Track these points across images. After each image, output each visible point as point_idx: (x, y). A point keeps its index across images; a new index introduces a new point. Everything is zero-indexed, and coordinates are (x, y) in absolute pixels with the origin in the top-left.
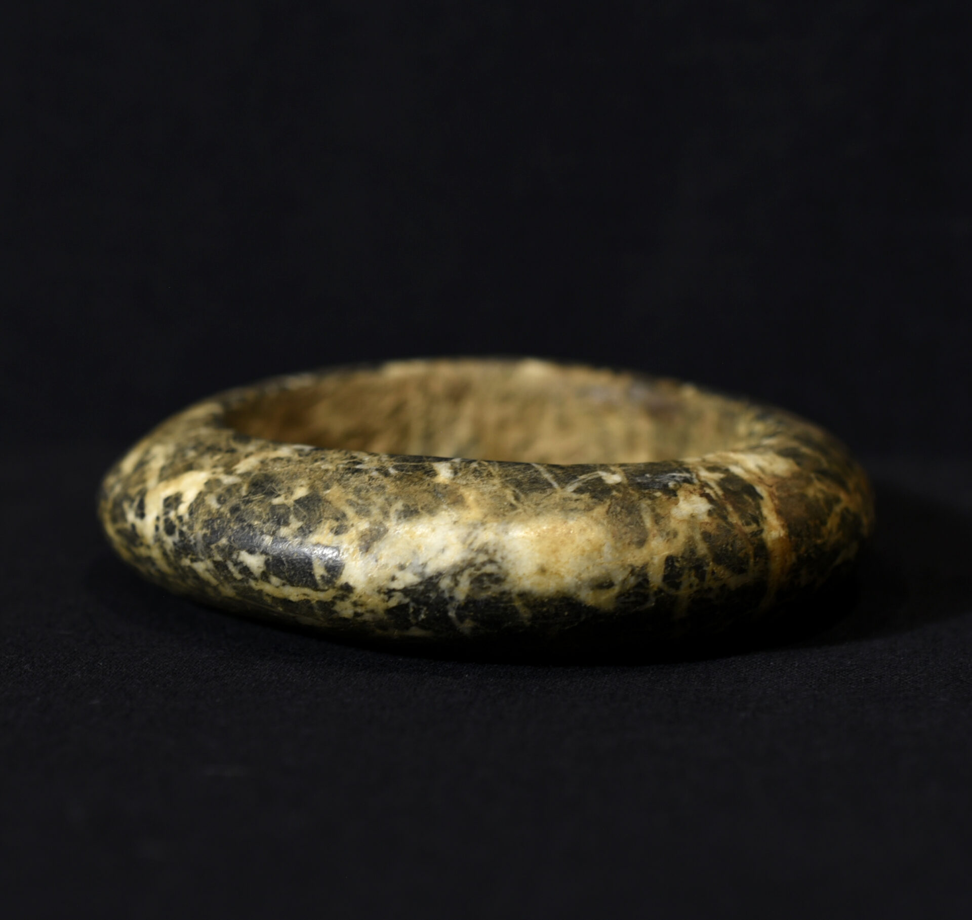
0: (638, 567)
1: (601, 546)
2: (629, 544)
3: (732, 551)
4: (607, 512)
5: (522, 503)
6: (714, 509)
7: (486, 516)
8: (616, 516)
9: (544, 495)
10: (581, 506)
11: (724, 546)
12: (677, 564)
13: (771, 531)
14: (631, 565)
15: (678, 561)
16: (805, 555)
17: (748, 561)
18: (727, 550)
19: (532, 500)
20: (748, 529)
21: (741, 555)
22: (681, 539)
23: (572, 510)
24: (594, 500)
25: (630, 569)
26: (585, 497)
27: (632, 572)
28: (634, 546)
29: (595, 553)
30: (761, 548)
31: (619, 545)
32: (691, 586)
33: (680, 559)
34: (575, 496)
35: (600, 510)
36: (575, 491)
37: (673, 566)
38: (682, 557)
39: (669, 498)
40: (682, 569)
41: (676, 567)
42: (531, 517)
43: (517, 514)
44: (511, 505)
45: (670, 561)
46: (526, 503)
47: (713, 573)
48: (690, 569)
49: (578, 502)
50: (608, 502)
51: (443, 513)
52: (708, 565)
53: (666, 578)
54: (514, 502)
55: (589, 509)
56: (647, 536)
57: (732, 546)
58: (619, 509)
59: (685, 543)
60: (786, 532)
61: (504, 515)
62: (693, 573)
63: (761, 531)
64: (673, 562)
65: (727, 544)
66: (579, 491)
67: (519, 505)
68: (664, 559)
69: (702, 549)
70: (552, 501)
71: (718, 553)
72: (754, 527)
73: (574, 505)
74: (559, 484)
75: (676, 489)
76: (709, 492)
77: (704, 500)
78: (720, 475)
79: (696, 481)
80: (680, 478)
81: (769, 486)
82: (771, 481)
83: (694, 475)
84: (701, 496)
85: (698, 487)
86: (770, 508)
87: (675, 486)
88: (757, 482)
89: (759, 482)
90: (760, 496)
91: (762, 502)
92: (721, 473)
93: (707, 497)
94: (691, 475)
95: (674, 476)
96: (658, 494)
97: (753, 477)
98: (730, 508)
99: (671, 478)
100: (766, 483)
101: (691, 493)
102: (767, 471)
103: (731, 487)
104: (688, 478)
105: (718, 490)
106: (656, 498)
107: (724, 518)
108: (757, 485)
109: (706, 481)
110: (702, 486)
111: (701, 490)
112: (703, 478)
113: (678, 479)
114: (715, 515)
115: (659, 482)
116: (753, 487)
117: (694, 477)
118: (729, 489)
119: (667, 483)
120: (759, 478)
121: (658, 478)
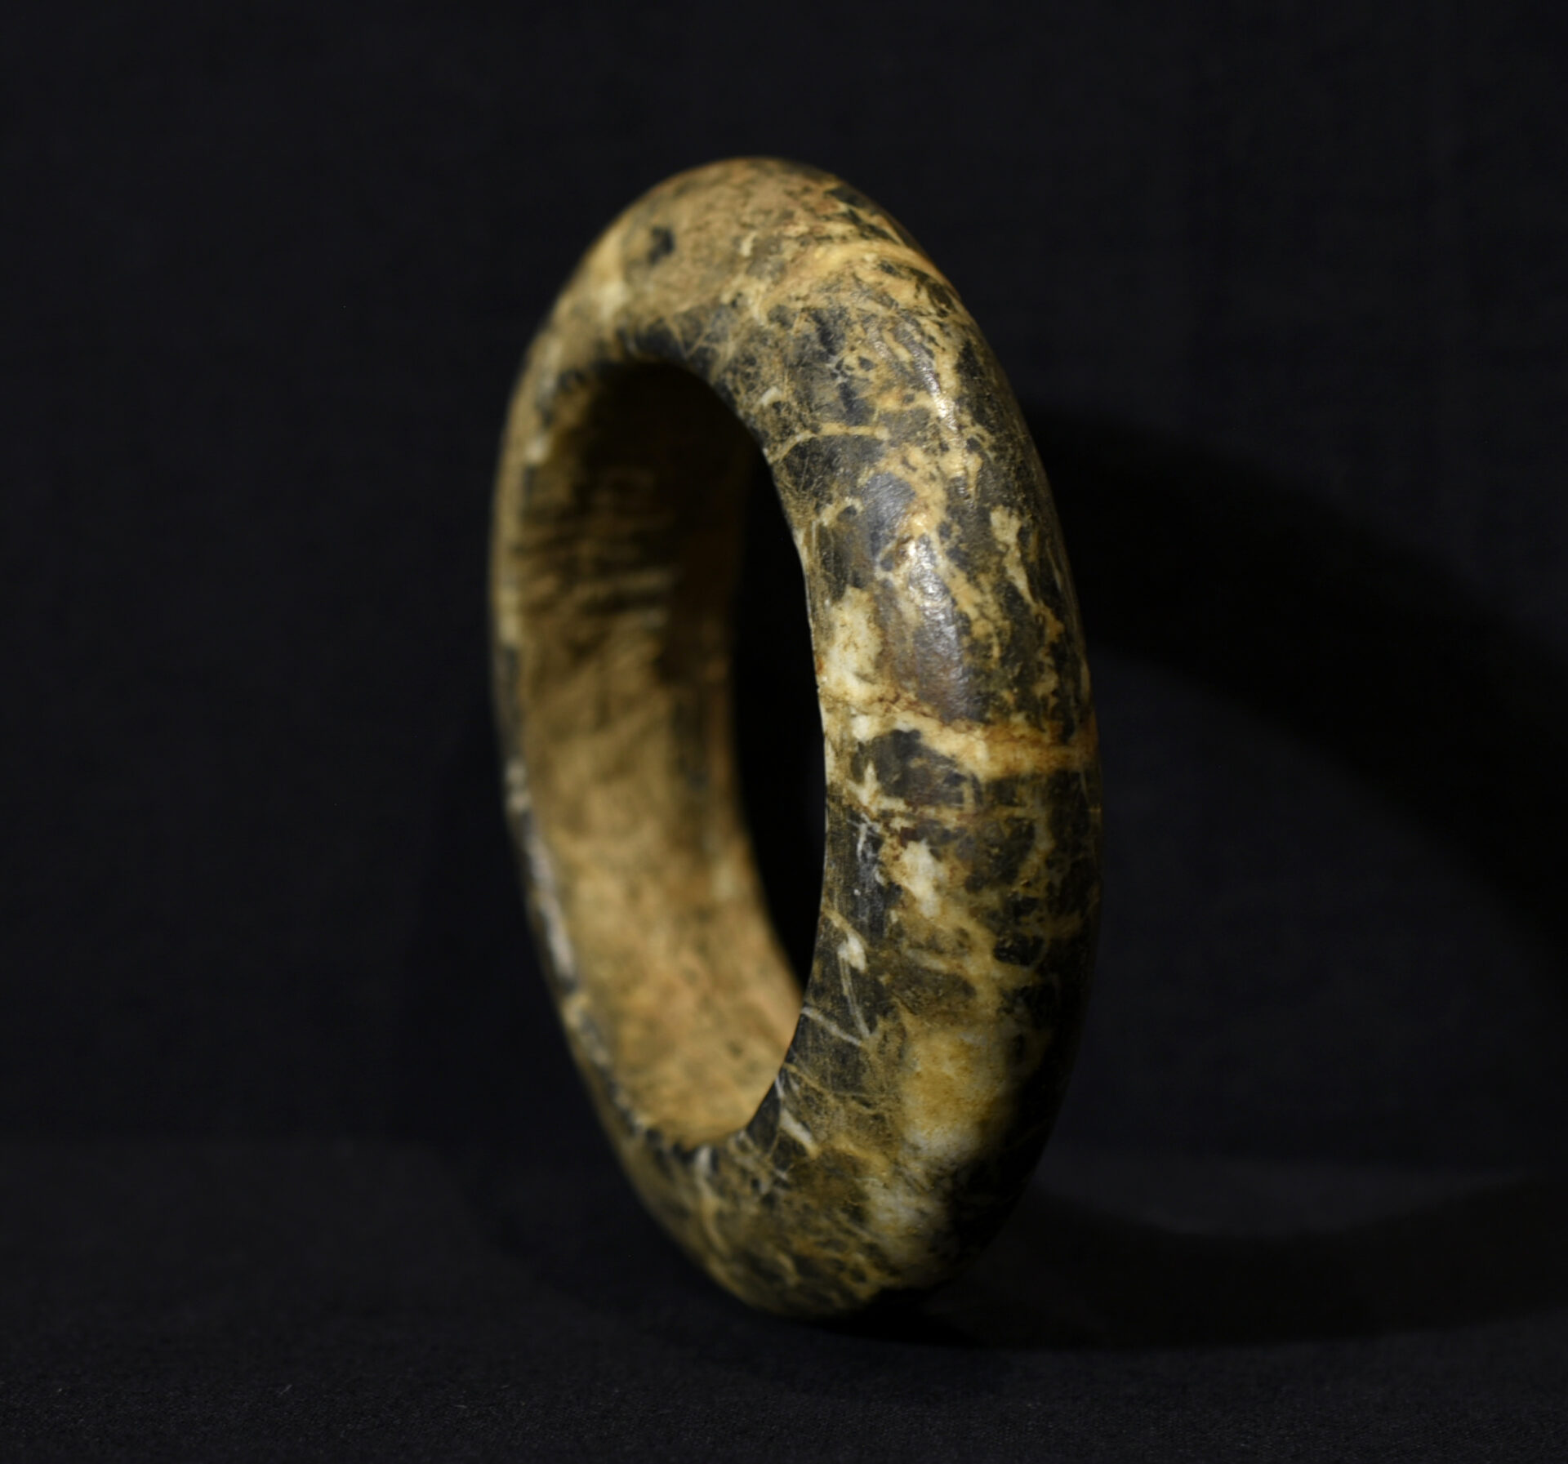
0: (1002, 1003)
1: (962, 1044)
2: (967, 1007)
3: (1001, 848)
4: (912, 1012)
5: (876, 1104)
6: (930, 843)
7: (886, 1154)
8: (919, 1004)
9: (869, 1070)
10: (895, 1040)
11: (991, 861)
12: (1008, 945)
13: (975, 757)
14: (998, 1011)
15: (1004, 942)
16: (1016, 690)
17: (1019, 820)
18: (997, 857)
19: (874, 1090)
20: (969, 804)
21: (1007, 832)
22: (970, 926)
23: (900, 1056)
24: (890, 1015)
25: (1003, 1014)
26: (882, 1023)
27: (1009, 1011)
28: (971, 1001)
29: (972, 1054)
30: (1002, 790)
31: (965, 1021)
32: (1040, 920)
33: (1001, 939)
34: (879, 1034)
35: (907, 1019)
36: (871, 1031)
37: (1010, 951)
38: (999, 934)
39: (903, 902)
40: (1015, 936)
41: (1011, 946)
42: (899, 1110)
43: (892, 1121)
44: (876, 1117)
45: (1000, 954)
46: (878, 1100)
47: (1028, 885)
48: (1018, 923)
49: (890, 1039)
50: (897, 1000)
51: (867, 1188)
52: (1016, 894)
53: (1024, 961)
54: (873, 1112)
55: (902, 1033)
56: (959, 978)
57: (992, 846)
58: (910, 994)
59: (979, 922)
60: (979, 726)
61: (890, 1135)
62: (1023, 919)
63: (975, 781)
64: (1003, 950)
65: (989, 855)
66: (871, 1023)
68: (997, 962)
69: (991, 898)
71: (999, 873)
72: (967, 790)
73: (893, 1047)
74: (852, 1034)
75: (885, 874)
76: (898, 823)
77: (912, 845)
78: (870, 771)
79: (879, 828)
80: (868, 848)
81: (897, 699)
82: (888, 682)
83: (867, 819)
84: (904, 846)
85: (887, 834)
86: (936, 732)
87: (881, 873)
88: (889, 715)
89: (888, 710)
90: (915, 734)
91: (924, 741)
92: (866, 766)
93: (907, 837)
94: (864, 822)
95: (864, 854)
96: (894, 916)
97: (878, 708)
98: (930, 812)
99: (868, 865)
100: (891, 696)
101: (897, 858)
102: (869, 669)
103: (896, 778)
104: (870, 833)
105: (899, 805)
106: (898, 924)
107: (946, 836)
108: (894, 719)
109: (879, 810)
110: (887, 826)
111: (893, 833)
112: (874, 809)
113: (870, 855)
114: (941, 849)
115: (872, 893)
116: (897, 734)
117: (870, 823)
118: (898, 783)
119: (875, 882)
120: (881, 700)
121: (864, 885)
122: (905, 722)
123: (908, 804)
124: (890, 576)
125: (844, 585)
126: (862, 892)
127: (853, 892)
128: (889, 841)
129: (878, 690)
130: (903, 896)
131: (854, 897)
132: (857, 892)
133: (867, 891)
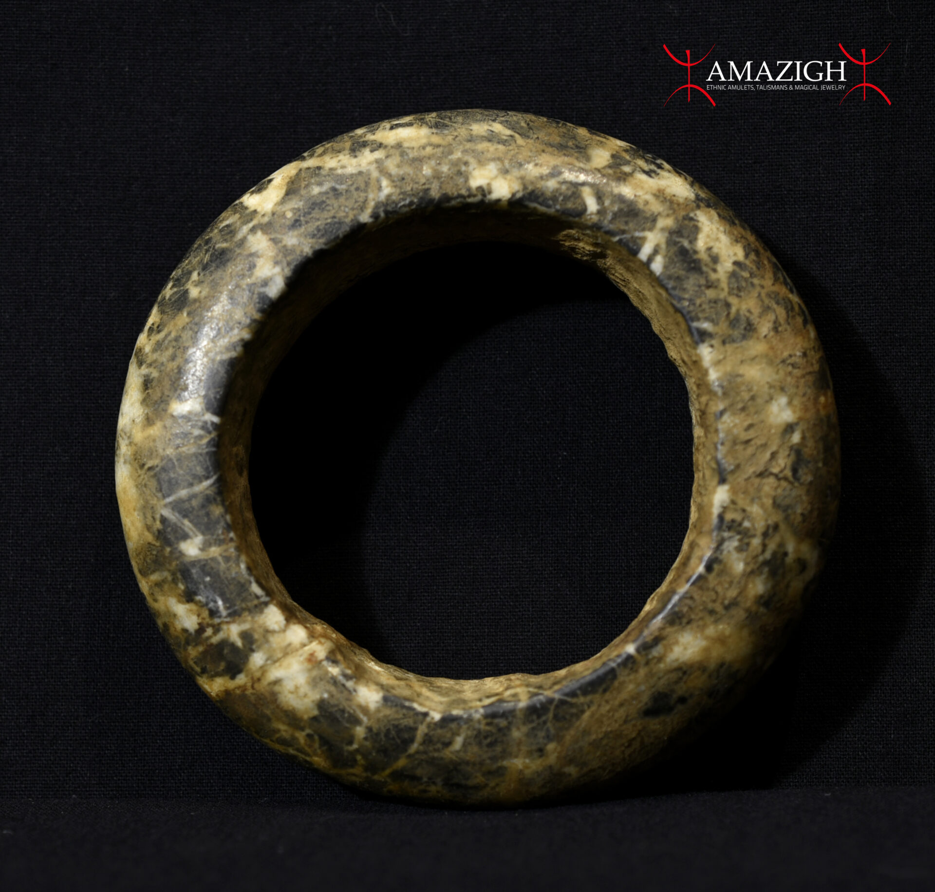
4: (149, 543)
5: (146, 474)
6: (191, 634)
7: (136, 445)
8: (149, 551)
9: (154, 491)
10: (149, 521)
13: (207, 683)
19: (149, 481)
20: (192, 664)
23: (144, 514)
24: (156, 533)
26: (158, 525)
34: (158, 517)
35: (149, 538)
36: (162, 516)
39: (182, 596)
42: (135, 480)
43: (136, 470)
44: (144, 465)
46: (146, 476)
49: (152, 519)
50: (158, 544)
51: (142, 410)
54: (146, 467)
55: (148, 528)
58: (154, 553)
61: (135, 459)
66: (164, 520)
67: (143, 472)
70: (149, 498)
72: (198, 669)
73: (149, 516)
74: (170, 503)
75: (197, 603)
76: (209, 631)
77: (196, 627)
78: (239, 643)
79: (217, 621)
80: (214, 606)
81: (253, 687)
82: (263, 690)
83: (226, 620)
84: (199, 624)
85: (210, 622)
86: (226, 685)
87: (200, 602)
88: (250, 676)
89: (252, 678)
90: (233, 677)
91: (227, 678)
92: (243, 644)
93: (201, 629)
94: (226, 617)
95: (215, 602)
96: (182, 587)
97: (258, 674)
98: (201, 649)
99: (210, 599)
100: (256, 686)
101: (199, 615)
102: (277, 688)
103: (225, 651)
104: (218, 615)
105: (215, 640)
106: (177, 584)
107: (188, 643)
108: (247, 676)
109: (222, 629)
110: (213, 626)
111: (209, 625)
112: (225, 627)
113: (211, 605)
114: (185, 635)
115: (198, 588)
116: (240, 671)
117: (222, 619)
118: (223, 649)
119: (200, 595)
120: (259, 680)
121: (205, 587)
122: (241, 679)
123: (212, 645)
124: (304, 734)
125: (321, 712)
126: (204, 582)
127: (211, 577)
128: (208, 620)
129: (265, 682)
130: (184, 599)
131: (209, 574)
132: (208, 579)
133: (202, 586)
